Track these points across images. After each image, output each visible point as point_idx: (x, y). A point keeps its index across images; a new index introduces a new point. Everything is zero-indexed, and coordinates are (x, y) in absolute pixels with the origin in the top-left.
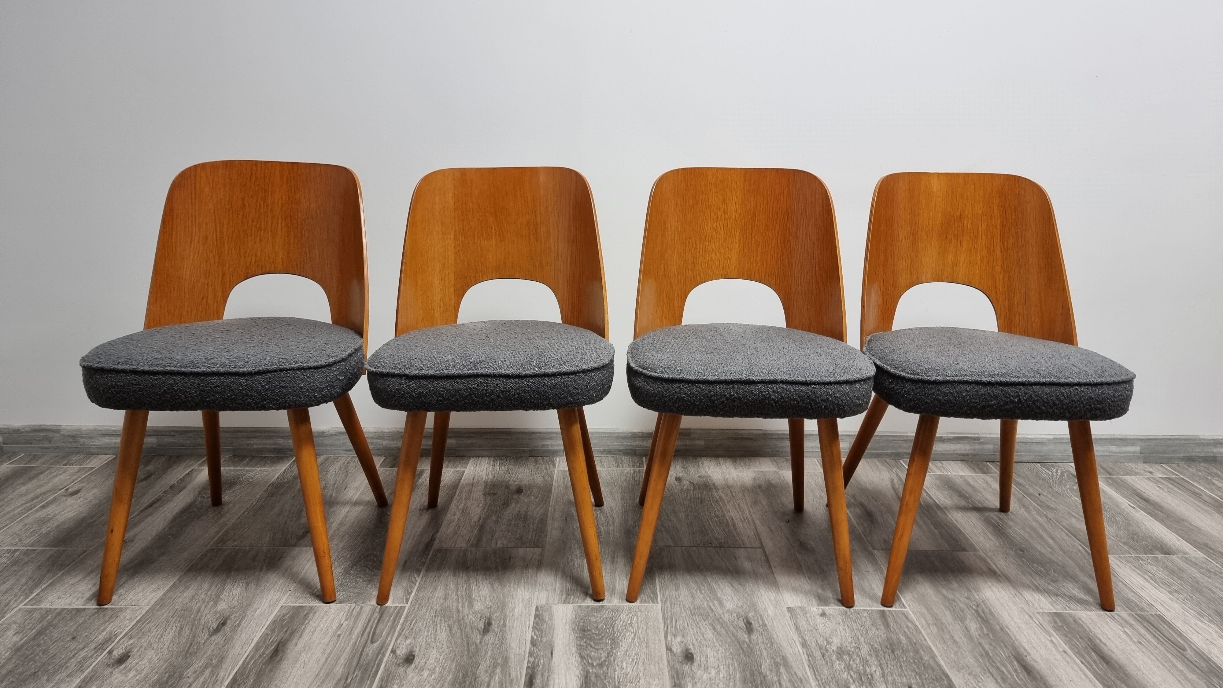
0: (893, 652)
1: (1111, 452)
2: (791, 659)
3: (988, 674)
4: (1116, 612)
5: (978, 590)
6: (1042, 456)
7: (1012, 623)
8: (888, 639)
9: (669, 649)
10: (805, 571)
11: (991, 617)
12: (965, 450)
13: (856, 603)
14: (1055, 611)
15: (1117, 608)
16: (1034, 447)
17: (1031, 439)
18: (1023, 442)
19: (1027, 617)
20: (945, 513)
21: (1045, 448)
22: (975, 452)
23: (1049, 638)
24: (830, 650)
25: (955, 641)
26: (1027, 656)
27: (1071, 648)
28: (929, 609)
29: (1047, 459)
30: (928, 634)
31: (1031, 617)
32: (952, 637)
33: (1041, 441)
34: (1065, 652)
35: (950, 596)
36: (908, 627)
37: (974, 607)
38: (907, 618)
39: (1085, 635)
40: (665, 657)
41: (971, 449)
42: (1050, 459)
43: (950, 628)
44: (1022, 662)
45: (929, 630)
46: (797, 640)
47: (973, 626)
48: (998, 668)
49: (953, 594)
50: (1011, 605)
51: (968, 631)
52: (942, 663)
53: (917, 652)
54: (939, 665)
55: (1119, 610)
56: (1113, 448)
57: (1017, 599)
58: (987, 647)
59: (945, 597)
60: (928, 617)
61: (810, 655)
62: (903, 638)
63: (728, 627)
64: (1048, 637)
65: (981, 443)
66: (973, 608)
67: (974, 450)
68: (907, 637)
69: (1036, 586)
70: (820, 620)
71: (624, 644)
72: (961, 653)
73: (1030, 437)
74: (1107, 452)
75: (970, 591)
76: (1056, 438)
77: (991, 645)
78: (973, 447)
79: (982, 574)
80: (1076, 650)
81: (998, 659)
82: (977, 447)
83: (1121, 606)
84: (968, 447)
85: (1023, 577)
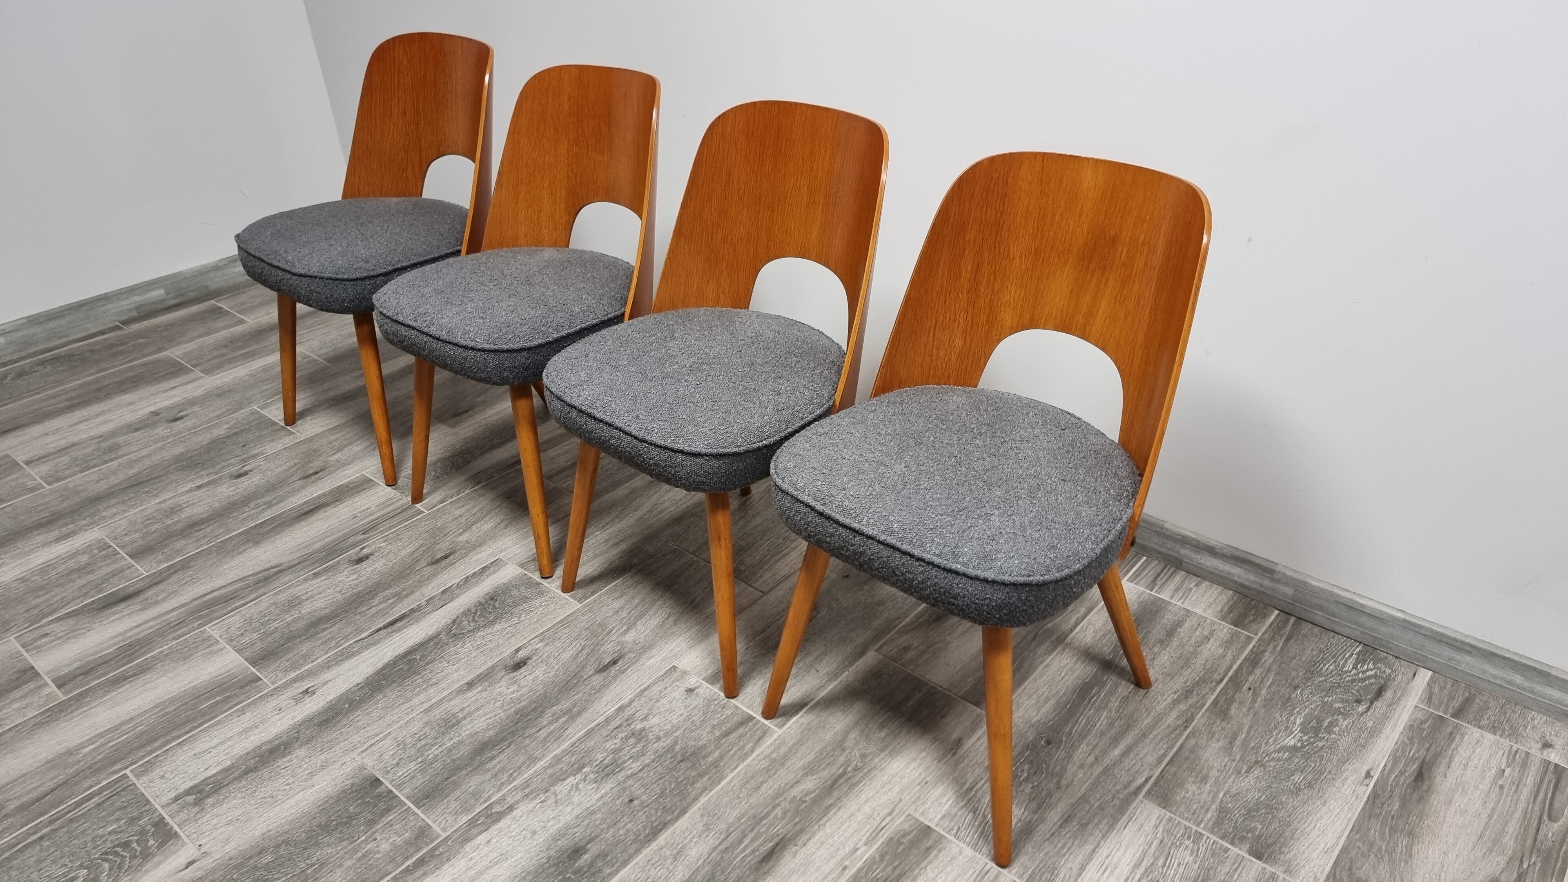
0: (682, 761)
1: (1510, 682)
2: (586, 715)
3: (722, 837)
4: (1005, 871)
5: (893, 754)
6: (1376, 638)
7: (854, 808)
8: (704, 747)
9: (517, 651)
10: (757, 638)
11: (846, 788)
12: (1247, 580)
13: (741, 697)
14: (932, 825)
15: (1016, 868)
16: (1364, 620)
17: (1363, 606)
18: (1346, 605)
19: (887, 811)
20: (1053, 650)
21: (1383, 629)
22: (1261, 589)
23: (859, 846)
24: (632, 726)
25: (757, 788)
26: (796, 845)
27: (860, 870)
28: (800, 742)
29: (1384, 646)
30: (748, 765)
31: (890, 814)
32: (762, 783)
33: (1378, 616)
34: (845, 868)
35: (849, 743)
36: (743, 748)
37: (850, 769)
38: (760, 739)
39: (907, 868)
40: (503, 655)
41: (1258, 583)
42: (1390, 649)
43: (782, 772)
44: (779, 847)
45: (756, 763)
46: (625, 701)
47: (810, 784)
48: (745, 837)
49: (856, 744)
50: (896, 789)
51: (792, 787)
52: (703, 800)
53: (701, 775)
54: (696, 799)
55: (1014, 871)
56: (1518, 679)
57: (918, 788)
58: (778, 811)
59: (844, 740)
60: (783, 750)
61: (607, 721)
62: (716, 755)
63: (593, 656)
64: (862, 843)
65: (1273, 580)
66: (846, 768)
67: (1261, 585)
68: (721, 757)
69: (970, 789)
70: (678, 693)
71: (497, 627)
72: (740, 803)
73: (1361, 601)
74: (1502, 679)
75: (882, 750)
76: (1409, 622)
77: (785, 813)
78: (1260, 581)
79: (935, 740)
80: (862, 874)
81: (764, 829)
82: (1266, 582)
83: (1026, 868)
84: (1252, 577)
85: (978, 771)
